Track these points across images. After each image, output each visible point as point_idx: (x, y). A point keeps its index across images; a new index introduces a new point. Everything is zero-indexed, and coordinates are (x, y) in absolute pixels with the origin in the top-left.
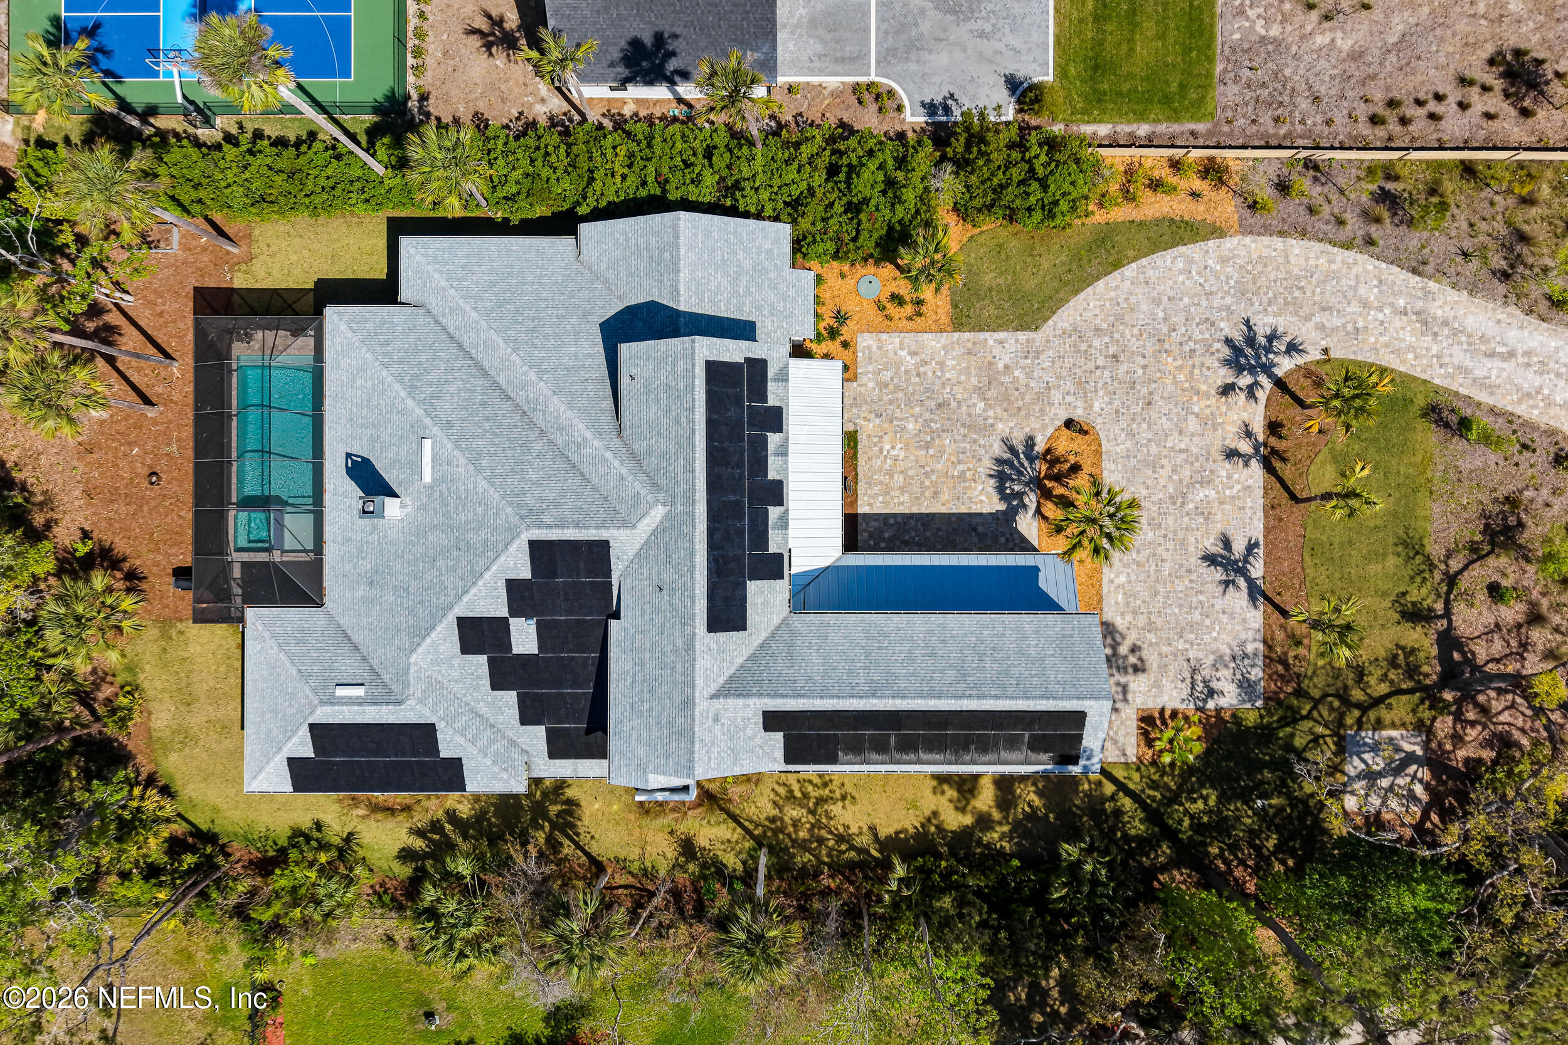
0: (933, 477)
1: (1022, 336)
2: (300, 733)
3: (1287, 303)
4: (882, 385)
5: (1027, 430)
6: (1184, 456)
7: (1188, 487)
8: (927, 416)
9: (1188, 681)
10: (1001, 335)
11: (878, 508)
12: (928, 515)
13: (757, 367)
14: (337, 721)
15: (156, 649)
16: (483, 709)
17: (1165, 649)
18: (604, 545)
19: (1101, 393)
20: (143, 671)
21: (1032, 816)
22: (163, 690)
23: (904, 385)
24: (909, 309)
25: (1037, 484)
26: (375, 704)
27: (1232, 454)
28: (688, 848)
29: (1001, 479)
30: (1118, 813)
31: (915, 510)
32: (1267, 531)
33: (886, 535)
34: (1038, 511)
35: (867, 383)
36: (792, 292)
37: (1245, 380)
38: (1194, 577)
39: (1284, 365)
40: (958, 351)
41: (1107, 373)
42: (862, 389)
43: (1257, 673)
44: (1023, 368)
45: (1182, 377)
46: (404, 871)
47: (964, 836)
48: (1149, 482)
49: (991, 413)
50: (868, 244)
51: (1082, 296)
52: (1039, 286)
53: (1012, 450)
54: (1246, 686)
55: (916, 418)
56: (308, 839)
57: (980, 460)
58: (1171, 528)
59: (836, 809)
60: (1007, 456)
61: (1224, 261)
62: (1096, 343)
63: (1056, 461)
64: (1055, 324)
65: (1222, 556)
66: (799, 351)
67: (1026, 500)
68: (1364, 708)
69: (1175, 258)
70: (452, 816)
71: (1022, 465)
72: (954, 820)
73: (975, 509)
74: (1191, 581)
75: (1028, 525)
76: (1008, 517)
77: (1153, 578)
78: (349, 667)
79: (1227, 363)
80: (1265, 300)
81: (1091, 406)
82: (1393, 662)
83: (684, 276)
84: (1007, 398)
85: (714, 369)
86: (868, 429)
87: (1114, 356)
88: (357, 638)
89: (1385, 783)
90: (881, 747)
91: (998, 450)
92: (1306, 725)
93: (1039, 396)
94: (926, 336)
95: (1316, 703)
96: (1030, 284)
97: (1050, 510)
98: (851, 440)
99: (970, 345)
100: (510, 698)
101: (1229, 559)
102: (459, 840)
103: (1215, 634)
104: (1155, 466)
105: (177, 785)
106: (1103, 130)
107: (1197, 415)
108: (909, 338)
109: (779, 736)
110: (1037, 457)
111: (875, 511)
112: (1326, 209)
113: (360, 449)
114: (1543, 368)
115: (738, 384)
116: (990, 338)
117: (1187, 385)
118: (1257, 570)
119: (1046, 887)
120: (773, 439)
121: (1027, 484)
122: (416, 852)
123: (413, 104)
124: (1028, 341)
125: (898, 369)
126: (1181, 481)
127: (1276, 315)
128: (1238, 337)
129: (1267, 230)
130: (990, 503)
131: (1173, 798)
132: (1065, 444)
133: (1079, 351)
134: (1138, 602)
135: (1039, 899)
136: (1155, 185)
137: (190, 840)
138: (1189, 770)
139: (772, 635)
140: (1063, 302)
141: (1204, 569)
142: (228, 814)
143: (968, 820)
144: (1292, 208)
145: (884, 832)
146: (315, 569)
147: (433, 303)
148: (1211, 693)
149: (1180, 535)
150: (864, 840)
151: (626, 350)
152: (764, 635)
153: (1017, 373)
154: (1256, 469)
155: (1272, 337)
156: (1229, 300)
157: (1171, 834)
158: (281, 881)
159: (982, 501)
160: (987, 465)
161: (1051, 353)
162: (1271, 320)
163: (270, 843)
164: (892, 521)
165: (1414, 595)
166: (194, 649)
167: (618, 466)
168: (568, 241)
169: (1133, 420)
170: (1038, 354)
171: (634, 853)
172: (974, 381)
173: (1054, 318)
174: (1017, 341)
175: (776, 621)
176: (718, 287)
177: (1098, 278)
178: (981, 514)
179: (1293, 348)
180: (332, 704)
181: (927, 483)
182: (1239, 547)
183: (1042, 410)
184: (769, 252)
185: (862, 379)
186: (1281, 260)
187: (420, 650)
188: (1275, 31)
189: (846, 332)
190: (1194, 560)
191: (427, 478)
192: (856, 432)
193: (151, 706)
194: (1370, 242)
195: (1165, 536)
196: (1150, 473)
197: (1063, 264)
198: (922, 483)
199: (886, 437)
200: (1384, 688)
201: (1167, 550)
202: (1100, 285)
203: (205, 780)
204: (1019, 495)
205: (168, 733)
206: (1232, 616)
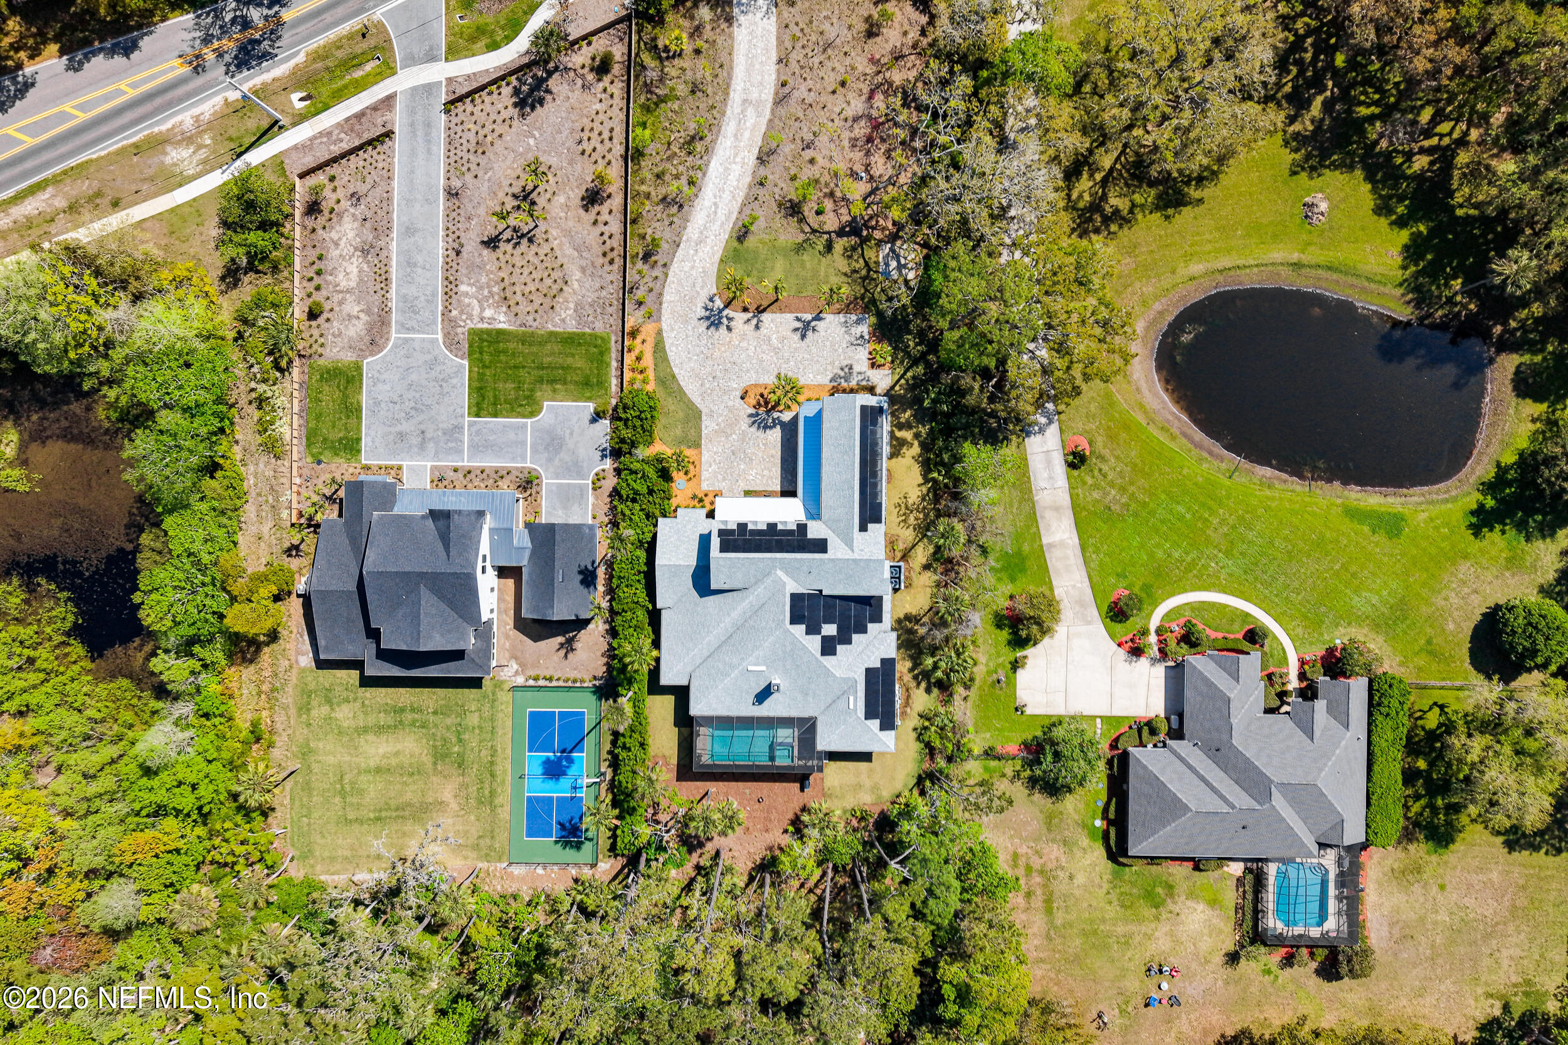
0: (766, 457)
1: (704, 418)
2: (869, 726)
3: (691, 302)
4: (724, 479)
5: (745, 416)
6: (757, 348)
7: (771, 347)
8: (738, 460)
9: (856, 347)
10: (703, 426)
11: (778, 482)
12: (782, 460)
13: (722, 533)
14: (864, 709)
15: (835, 800)
16: (860, 649)
17: (842, 358)
18: (793, 595)
19: (729, 384)
20: (846, 806)
21: (914, 416)
22: (854, 798)
23: (724, 470)
24: (692, 467)
25: (768, 412)
26: (856, 692)
27: (757, 327)
28: (927, 567)
29: (766, 427)
30: (914, 378)
31: (779, 466)
32: (791, 312)
33: (790, 478)
34: (780, 412)
35: (722, 486)
36: (687, 518)
37: (725, 321)
38: (811, 344)
39: (719, 303)
40: (710, 446)
41: (721, 381)
42: (727, 488)
43: (854, 317)
44: (718, 418)
45: (723, 348)
46: (935, 691)
47: (923, 445)
48: (769, 367)
49: (737, 432)
50: (663, 485)
52: (682, 410)
53: (754, 423)
54: (858, 322)
55: (739, 465)
56: (920, 734)
57: (758, 437)
58: (789, 354)
59: (911, 501)
60: (756, 425)
61: (672, 330)
62: (707, 386)
63: (759, 404)
64: (698, 403)
65: (802, 332)
66: (711, 515)
67: (776, 417)
68: (869, 270)
69: (671, 351)
70: (911, 670)
71: (760, 419)
72: (916, 449)
73: (779, 439)
74: (813, 346)
75: (787, 416)
76: (783, 425)
77: (810, 363)
78: (841, 704)
79: (717, 328)
80: (690, 312)
81: (735, 388)
82: (850, 257)
83: (682, 563)
84: (731, 425)
85: (724, 549)
86: (743, 486)
87: (713, 378)
88: (830, 702)
89: (903, 261)
90: (875, 485)
91: (754, 429)
92: (876, 296)
93: (730, 411)
94: (703, 460)
95: (867, 290)
96: (681, 415)
97: (781, 407)
98: (748, 493)
99: (707, 441)
100: (855, 637)
101: (803, 329)
103: (836, 336)
104: (762, 361)
105: (896, 791)
106: (614, 382)
107: (740, 342)
108: (704, 467)
109: (870, 526)
110: (757, 412)
111: (779, 484)
112: (651, 285)
113: (751, 698)
114: (721, 190)
115: (729, 540)
116: (704, 432)
117: (727, 346)
118: (808, 317)
119: (943, 413)
120: (750, 527)
121: (769, 417)
122: (928, 688)
123: (597, 683)
124: (706, 415)
125: (717, 472)
126: (768, 350)
127: (696, 307)
128: (707, 323)
129: (659, 310)
130: (777, 433)
131: (908, 354)
132: (752, 400)
133: (711, 393)
134: (821, 368)
135: (948, 415)
136: (638, 359)
137: (920, 785)
138: (896, 348)
139: (830, 528)
140: (690, 400)
141: (806, 340)
142: (909, 768)
143: (916, 443)
144: (650, 299)
145: (921, 481)
146: (802, 721)
147: (689, 669)
148: (862, 337)
149: (792, 350)
150: (924, 489)
151: (714, 586)
152: (829, 531)
153: (720, 420)
154: (766, 317)
155: (707, 309)
156: (690, 327)
157: (924, 355)
158: (937, 743)
159: (776, 437)
160: (760, 433)
161: (711, 406)
162: (699, 310)
163: (922, 750)
164: (784, 476)
165: (821, 248)
166: (836, 783)
167: (760, 589)
168: (663, 612)
169: (741, 370)
170: (712, 411)
171: (929, 591)
172: (723, 439)
173: (696, 404)
174: (706, 420)
175: (824, 526)
176: (686, 549)
177: (679, 384)
178: (782, 437)
179: (711, 300)
180: (856, 711)
181: (768, 460)
182: (799, 325)
183: (737, 410)
184: (670, 528)
185: (722, 488)
186: (672, 304)
187: (835, 673)
188: (572, 305)
189: (702, 495)
190: (803, 344)
191: (763, 668)
192: (744, 491)
193: (861, 803)
194: (665, 265)
195: (793, 356)
196: (765, 364)
197: (672, 400)
198: (768, 462)
199: (747, 478)
200: (861, 261)
201: (799, 355)
202: (682, 383)
203: (894, 780)
204: (774, 420)
205: (873, 796)
206: (828, 328)
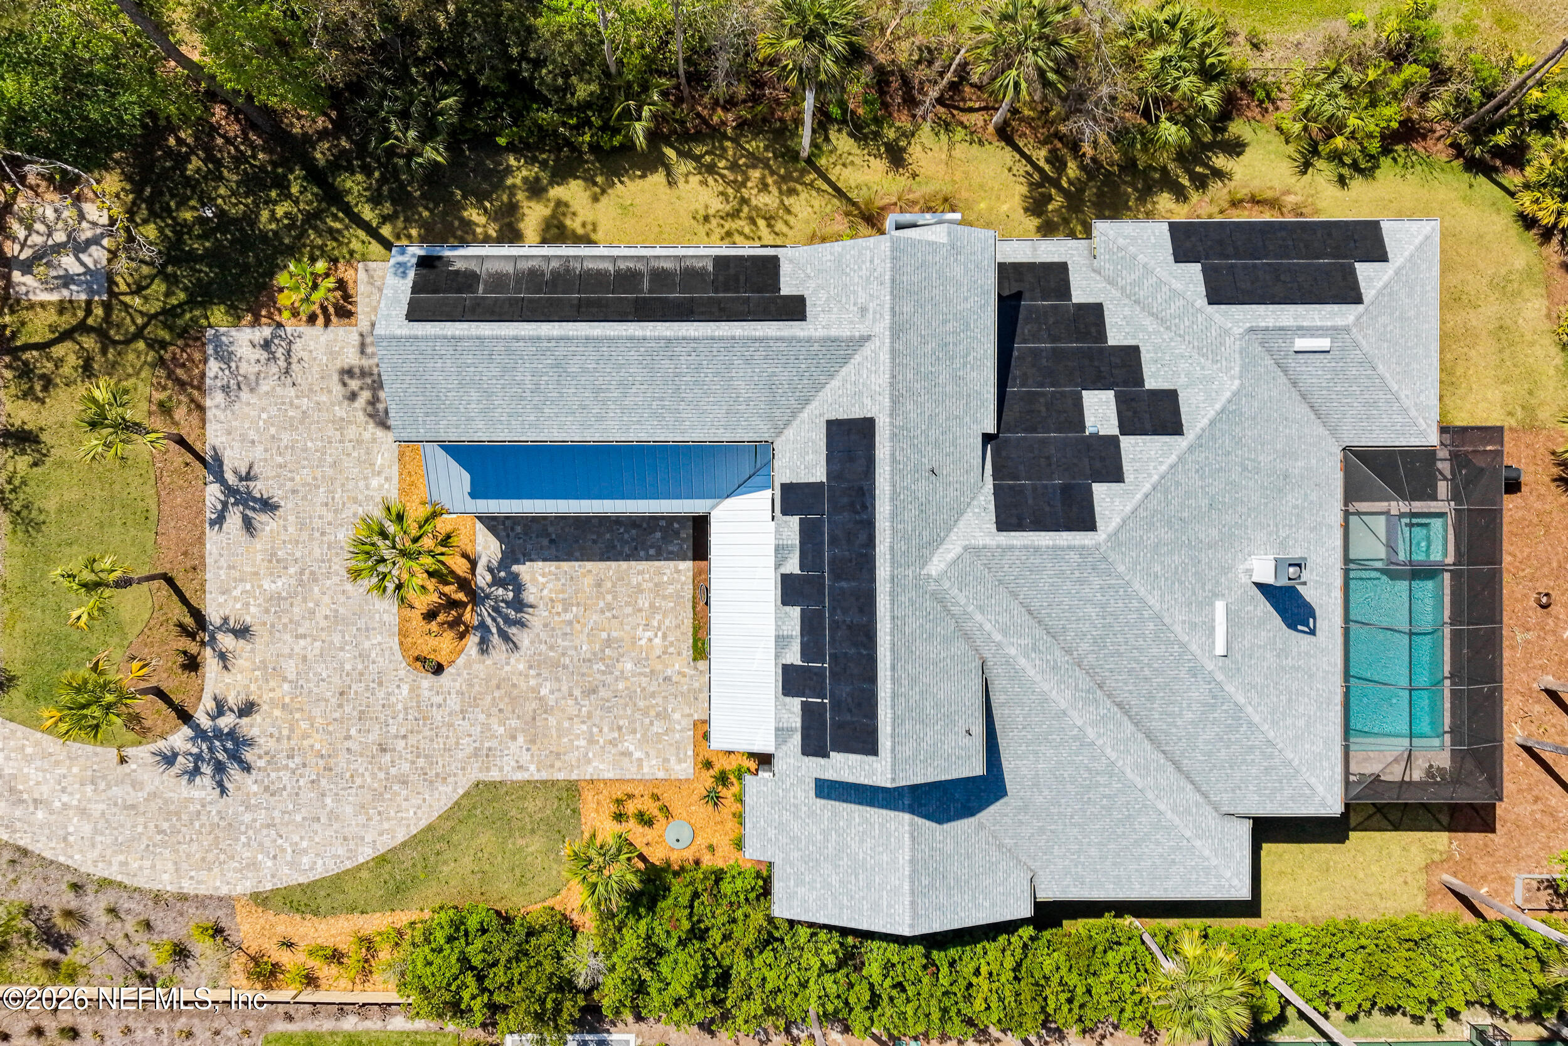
0: (602, 604)
1: (494, 775)
2: (1373, 292)
3: (178, 814)
4: (663, 715)
5: (489, 662)
6: (301, 631)
7: (296, 594)
8: (609, 679)
9: (294, 360)
10: (519, 776)
11: (668, 568)
12: (608, 559)
13: (814, 746)
14: (1328, 307)
15: (1541, 394)
16: (1148, 323)
17: (324, 398)
18: (1003, 525)
19: (400, 706)
20: (1556, 367)
21: (481, 197)
22: (1532, 344)
23: (638, 716)
24: (631, 808)
25: (475, 597)
26: (1281, 329)
27: (242, 632)
28: (896, 157)
29: (519, 604)
30: (378, 201)
31: (624, 565)
32: (201, 540)
33: (658, 535)
34: (473, 564)
35: (681, 719)
36: (772, 833)
37: (226, 722)
38: (289, 484)
39: (180, 739)
40: (572, 757)
41: (393, 730)
42: (687, 711)
43: (213, 367)
44: (494, 736)
45: (304, 725)
46: (1237, 128)
47: (561, 175)
48: (342, 599)
49: (532, 682)
50: (678, 887)
51: (423, 824)
52: (474, 835)
53: (505, 637)
54: (226, 357)
55: (623, 676)
56: (1355, 166)
57: (546, 625)
58: (316, 544)
59: (716, 205)
60: (513, 630)
61: (253, 865)
62: (406, 767)
63: (453, 624)
64: (455, 790)
65: (254, 509)
66: (764, 760)
67: (489, 578)
68: (82, 327)
69: (311, 869)
70: (1181, 195)
71: (494, 620)
72: (573, 192)
73: (551, 566)
74: (292, 479)
75: (488, 548)
76: (510, 557)
77: (338, 484)
78: (1313, 373)
79: (250, 743)
80: (204, 818)
81: (411, 690)
82: (48, 382)
83: (905, 856)
84: (513, 700)
85: (867, 744)
86: (681, 663)
87: (384, 750)
88: (1304, 409)
89: (60, 237)
90: (661, 277)
91: (524, 638)
92: (154, 307)
93: (474, 702)
94: (609, 775)
95: (139, 334)
96: (486, 838)
97: (460, 566)
98: (701, 650)
99: (558, 764)
100: (1115, 338)
101: (246, 506)
102: (1171, 166)
103: (264, 416)
104: (336, 619)
105: (1515, 229)
106: (398, 1023)
107: (285, 679)
108: (632, 773)
109: (786, 290)
110: (475, 628)
111: (672, 564)
112: (130, 927)
113: (1298, 641)
115: (838, 726)
116: (533, 773)
117: (297, 716)
118: (213, 492)
119: (465, 110)
120: (794, 657)
121: (488, 597)
122: (1224, 151)
124: (488, 769)
125: (643, 735)
126: (305, 600)
127: (191, 800)
128: (234, 771)
129: (201, 901)
130: (533, 573)
131: (312, 218)
132: (443, 644)
133: (426, 756)
134: (355, 454)
135: (473, 95)
136: (336, 957)
137: (1498, 163)
138: (292, 251)
139: (794, 414)
140: (445, 817)
141: (277, 495)
142: (1453, 195)
143: (556, 192)
144: (171, 928)
145: (658, 178)
146: (1353, 492)
147: (1210, 819)
148: (266, 345)
149: (305, 536)
150: (683, 167)
151: (976, 767)
152: (804, 415)
153: (501, 730)
154: (213, 614)
155: (196, 771)
156: (247, 818)
157: (316, 176)
158: (1390, 113)
159: (543, 575)
160: (535, 619)
161: (461, 755)
162: (197, 794)
163: (1401, 161)
164: (652, 552)
165: (22, 463)
166: (1495, 395)
167: (986, 623)
168: (1044, 896)
169: (361, 674)
170: (476, 753)
171: (961, 150)
172: (552, 721)
173: (456, 797)
174: (501, 769)
175: (790, 433)
176: (862, 841)
177: (404, 845)
178: (544, 560)
179: (169, 759)
180: (1335, 328)
181: (609, 597)
182: (234, 519)
183: (471, 685)
184: (800, 883)
185: (687, 723)
186: (185, 866)
187: (1228, 394)
189: (707, 780)
190: (287, 505)
191: (1220, 606)
192: (695, 660)
193: (1547, 325)
194: (76, 887)
195: (323, 534)
196: (341, 610)
197: (445, 863)
198: (615, 598)
199: (658, 652)
200: (58, 351)
201: (320, 517)
202: (401, 837)
203: (1481, 236)
204: (497, 582)
205: (1527, 293)
206: (243, 438)
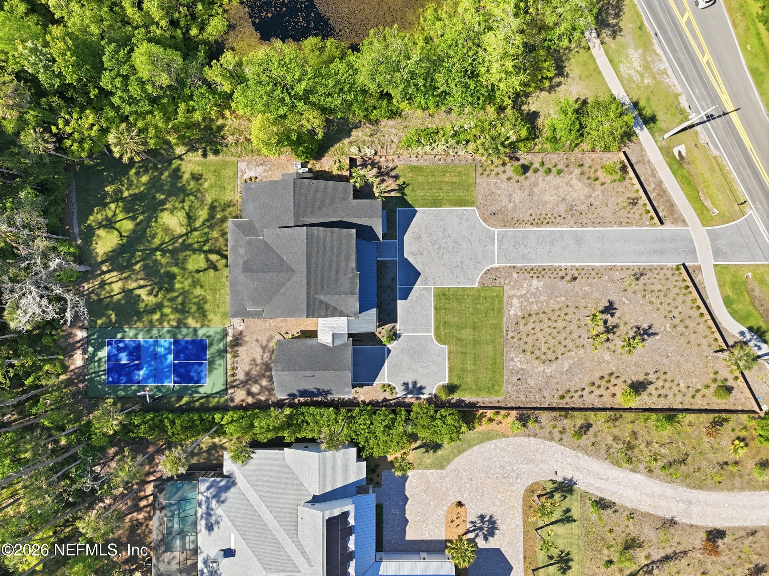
1: (439, 471)
3: (530, 460)
4: (391, 489)
5: (441, 504)
10: (432, 471)
19: (466, 492)
23: (398, 489)
33: (393, 542)
40: (417, 477)
41: (468, 485)
42: (384, 490)
44: (439, 483)
49: (428, 498)
51: (459, 457)
57: (425, 515)
61: (508, 445)
62: (464, 474)
64: (450, 467)
69: (491, 444)
77: (486, 557)
80: (522, 459)
81: (463, 496)
84: (434, 493)
86: (386, 504)
87: (471, 479)
93: (445, 493)
99: (421, 475)
107: (500, 500)
116: (428, 472)
117: (496, 489)
124: (441, 473)
125: (396, 483)
127: (526, 464)
133: (459, 477)
134: (481, 566)
140: (453, 459)
149: (494, 542)
153: (437, 485)
156: (510, 459)
161: (449, 477)
162: (524, 466)
169: (478, 501)
170: (444, 478)
172: (423, 487)
174: (437, 473)
183: (446, 498)
185: (384, 487)
186: (527, 445)
188: (524, 366)
189: (378, 471)
192: (381, 504)
194: (561, 440)
199: (392, 507)
202: (465, 453)
